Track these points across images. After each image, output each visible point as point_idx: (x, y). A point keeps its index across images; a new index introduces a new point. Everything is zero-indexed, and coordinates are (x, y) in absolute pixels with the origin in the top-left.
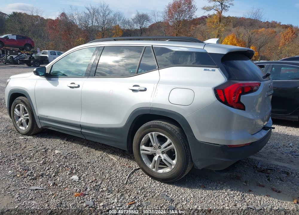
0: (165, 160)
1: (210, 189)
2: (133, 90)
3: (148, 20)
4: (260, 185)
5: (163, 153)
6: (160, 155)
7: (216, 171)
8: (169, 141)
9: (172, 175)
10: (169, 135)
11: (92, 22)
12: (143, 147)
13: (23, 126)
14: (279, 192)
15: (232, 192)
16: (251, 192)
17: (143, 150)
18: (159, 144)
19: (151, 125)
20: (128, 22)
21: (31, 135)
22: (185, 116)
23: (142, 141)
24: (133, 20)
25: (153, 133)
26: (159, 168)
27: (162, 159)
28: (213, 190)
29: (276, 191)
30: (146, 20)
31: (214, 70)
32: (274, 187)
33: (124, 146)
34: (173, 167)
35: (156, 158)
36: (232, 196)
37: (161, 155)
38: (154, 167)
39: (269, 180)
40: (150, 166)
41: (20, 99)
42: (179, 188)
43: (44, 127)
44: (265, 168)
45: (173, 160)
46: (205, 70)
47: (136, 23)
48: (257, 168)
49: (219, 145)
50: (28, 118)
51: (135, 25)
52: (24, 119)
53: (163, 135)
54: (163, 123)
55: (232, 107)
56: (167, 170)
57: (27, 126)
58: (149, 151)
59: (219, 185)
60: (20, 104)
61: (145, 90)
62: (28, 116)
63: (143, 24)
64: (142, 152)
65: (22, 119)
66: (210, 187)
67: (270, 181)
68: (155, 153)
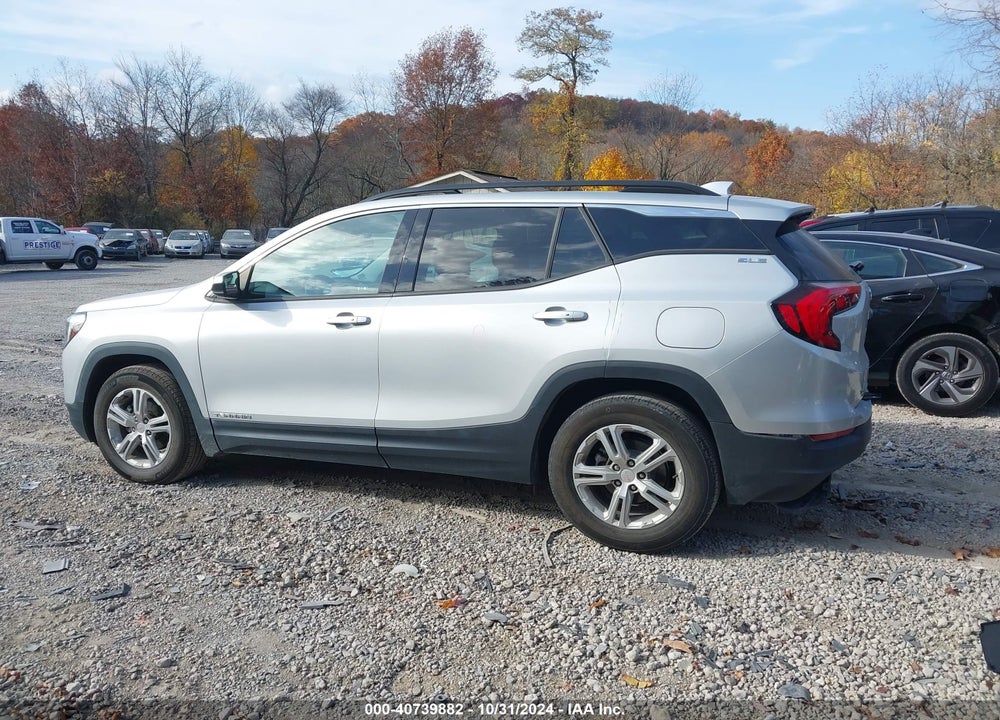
0: (649, 492)
1: (764, 555)
2: (548, 321)
3: (340, 110)
4: (868, 535)
5: (641, 476)
6: (633, 481)
7: (780, 504)
8: (657, 443)
9: (671, 528)
10: (659, 427)
11: (144, 114)
12: (580, 468)
13: (146, 457)
14: (917, 544)
15: (818, 554)
16: (858, 550)
17: (582, 476)
18: (627, 456)
19: (605, 407)
20: (273, 116)
21: (174, 483)
22: (706, 375)
23: (580, 450)
24: (289, 108)
25: (612, 428)
26: (630, 517)
27: (639, 493)
28: (772, 556)
29: (909, 543)
30: (331, 110)
31: (764, 261)
32: (901, 535)
33: (522, 473)
34: (673, 507)
35: (621, 492)
36: (821, 561)
37: (636, 482)
38: (617, 517)
39: (883, 521)
40: (606, 515)
41: (135, 374)
42: (689, 562)
43: (230, 449)
44: (859, 499)
45: (671, 491)
46: (741, 261)
47: (297, 117)
48: (839, 500)
49: (791, 436)
50: (167, 428)
51: (296, 124)
52: (147, 434)
53: (642, 429)
54: (642, 399)
55: (816, 344)
56: (657, 518)
57: (162, 456)
58: (601, 476)
59: (780, 544)
60: (134, 390)
61: (585, 318)
62: (165, 423)
63: (322, 121)
64: (577, 482)
65: (140, 436)
66: (762, 551)
67: (885, 523)
68: (616, 481)
